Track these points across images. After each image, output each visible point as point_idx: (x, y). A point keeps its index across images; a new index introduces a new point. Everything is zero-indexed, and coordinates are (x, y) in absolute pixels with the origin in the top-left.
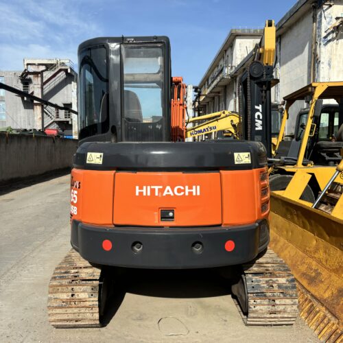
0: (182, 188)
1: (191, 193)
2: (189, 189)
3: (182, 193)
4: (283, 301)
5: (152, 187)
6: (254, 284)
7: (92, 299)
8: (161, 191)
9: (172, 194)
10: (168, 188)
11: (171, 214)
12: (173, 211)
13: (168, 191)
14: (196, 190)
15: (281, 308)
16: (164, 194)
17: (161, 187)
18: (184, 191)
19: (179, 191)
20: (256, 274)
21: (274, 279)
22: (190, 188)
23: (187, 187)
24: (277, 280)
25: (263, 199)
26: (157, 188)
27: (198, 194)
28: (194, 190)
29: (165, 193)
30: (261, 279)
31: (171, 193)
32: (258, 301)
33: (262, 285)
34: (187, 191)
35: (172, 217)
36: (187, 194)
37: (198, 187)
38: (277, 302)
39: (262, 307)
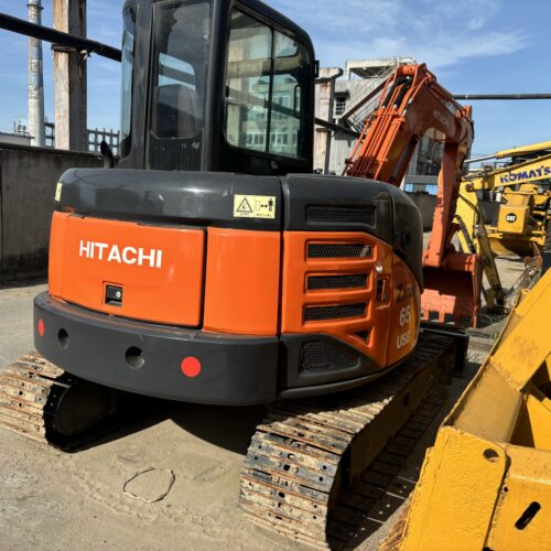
0: (134, 251)
1: (146, 262)
2: (144, 254)
3: (133, 260)
4: (298, 502)
5: (97, 244)
6: (259, 452)
7: (36, 405)
8: (107, 252)
9: (119, 261)
10: (115, 248)
11: (118, 294)
12: (121, 289)
13: (115, 254)
14: (155, 258)
15: (296, 513)
16: (109, 259)
17: (106, 246)
18: (136, 256)
19: (130, 255)
20: (274, 436)
21: (298, 455)
22: (147, 253)
23: (141, 250)
24: (302, 459)
25: (308, 295)
26: (102, 246)
27: (159, 265)
28: (151, 258)
29: (111, 257)
30: (275, 447)
31: (118, 258)
32: (257, 486)
33: (272, 459)
34: (141, 257)
35: (120, 300)
36: (140, 263)
37: (160, 253)
38: (288, 498)
39: (261, 499)
